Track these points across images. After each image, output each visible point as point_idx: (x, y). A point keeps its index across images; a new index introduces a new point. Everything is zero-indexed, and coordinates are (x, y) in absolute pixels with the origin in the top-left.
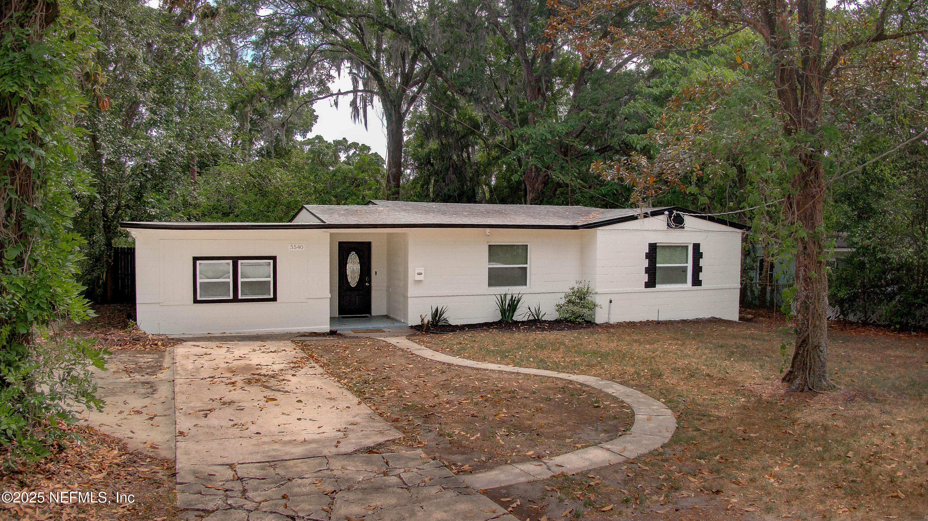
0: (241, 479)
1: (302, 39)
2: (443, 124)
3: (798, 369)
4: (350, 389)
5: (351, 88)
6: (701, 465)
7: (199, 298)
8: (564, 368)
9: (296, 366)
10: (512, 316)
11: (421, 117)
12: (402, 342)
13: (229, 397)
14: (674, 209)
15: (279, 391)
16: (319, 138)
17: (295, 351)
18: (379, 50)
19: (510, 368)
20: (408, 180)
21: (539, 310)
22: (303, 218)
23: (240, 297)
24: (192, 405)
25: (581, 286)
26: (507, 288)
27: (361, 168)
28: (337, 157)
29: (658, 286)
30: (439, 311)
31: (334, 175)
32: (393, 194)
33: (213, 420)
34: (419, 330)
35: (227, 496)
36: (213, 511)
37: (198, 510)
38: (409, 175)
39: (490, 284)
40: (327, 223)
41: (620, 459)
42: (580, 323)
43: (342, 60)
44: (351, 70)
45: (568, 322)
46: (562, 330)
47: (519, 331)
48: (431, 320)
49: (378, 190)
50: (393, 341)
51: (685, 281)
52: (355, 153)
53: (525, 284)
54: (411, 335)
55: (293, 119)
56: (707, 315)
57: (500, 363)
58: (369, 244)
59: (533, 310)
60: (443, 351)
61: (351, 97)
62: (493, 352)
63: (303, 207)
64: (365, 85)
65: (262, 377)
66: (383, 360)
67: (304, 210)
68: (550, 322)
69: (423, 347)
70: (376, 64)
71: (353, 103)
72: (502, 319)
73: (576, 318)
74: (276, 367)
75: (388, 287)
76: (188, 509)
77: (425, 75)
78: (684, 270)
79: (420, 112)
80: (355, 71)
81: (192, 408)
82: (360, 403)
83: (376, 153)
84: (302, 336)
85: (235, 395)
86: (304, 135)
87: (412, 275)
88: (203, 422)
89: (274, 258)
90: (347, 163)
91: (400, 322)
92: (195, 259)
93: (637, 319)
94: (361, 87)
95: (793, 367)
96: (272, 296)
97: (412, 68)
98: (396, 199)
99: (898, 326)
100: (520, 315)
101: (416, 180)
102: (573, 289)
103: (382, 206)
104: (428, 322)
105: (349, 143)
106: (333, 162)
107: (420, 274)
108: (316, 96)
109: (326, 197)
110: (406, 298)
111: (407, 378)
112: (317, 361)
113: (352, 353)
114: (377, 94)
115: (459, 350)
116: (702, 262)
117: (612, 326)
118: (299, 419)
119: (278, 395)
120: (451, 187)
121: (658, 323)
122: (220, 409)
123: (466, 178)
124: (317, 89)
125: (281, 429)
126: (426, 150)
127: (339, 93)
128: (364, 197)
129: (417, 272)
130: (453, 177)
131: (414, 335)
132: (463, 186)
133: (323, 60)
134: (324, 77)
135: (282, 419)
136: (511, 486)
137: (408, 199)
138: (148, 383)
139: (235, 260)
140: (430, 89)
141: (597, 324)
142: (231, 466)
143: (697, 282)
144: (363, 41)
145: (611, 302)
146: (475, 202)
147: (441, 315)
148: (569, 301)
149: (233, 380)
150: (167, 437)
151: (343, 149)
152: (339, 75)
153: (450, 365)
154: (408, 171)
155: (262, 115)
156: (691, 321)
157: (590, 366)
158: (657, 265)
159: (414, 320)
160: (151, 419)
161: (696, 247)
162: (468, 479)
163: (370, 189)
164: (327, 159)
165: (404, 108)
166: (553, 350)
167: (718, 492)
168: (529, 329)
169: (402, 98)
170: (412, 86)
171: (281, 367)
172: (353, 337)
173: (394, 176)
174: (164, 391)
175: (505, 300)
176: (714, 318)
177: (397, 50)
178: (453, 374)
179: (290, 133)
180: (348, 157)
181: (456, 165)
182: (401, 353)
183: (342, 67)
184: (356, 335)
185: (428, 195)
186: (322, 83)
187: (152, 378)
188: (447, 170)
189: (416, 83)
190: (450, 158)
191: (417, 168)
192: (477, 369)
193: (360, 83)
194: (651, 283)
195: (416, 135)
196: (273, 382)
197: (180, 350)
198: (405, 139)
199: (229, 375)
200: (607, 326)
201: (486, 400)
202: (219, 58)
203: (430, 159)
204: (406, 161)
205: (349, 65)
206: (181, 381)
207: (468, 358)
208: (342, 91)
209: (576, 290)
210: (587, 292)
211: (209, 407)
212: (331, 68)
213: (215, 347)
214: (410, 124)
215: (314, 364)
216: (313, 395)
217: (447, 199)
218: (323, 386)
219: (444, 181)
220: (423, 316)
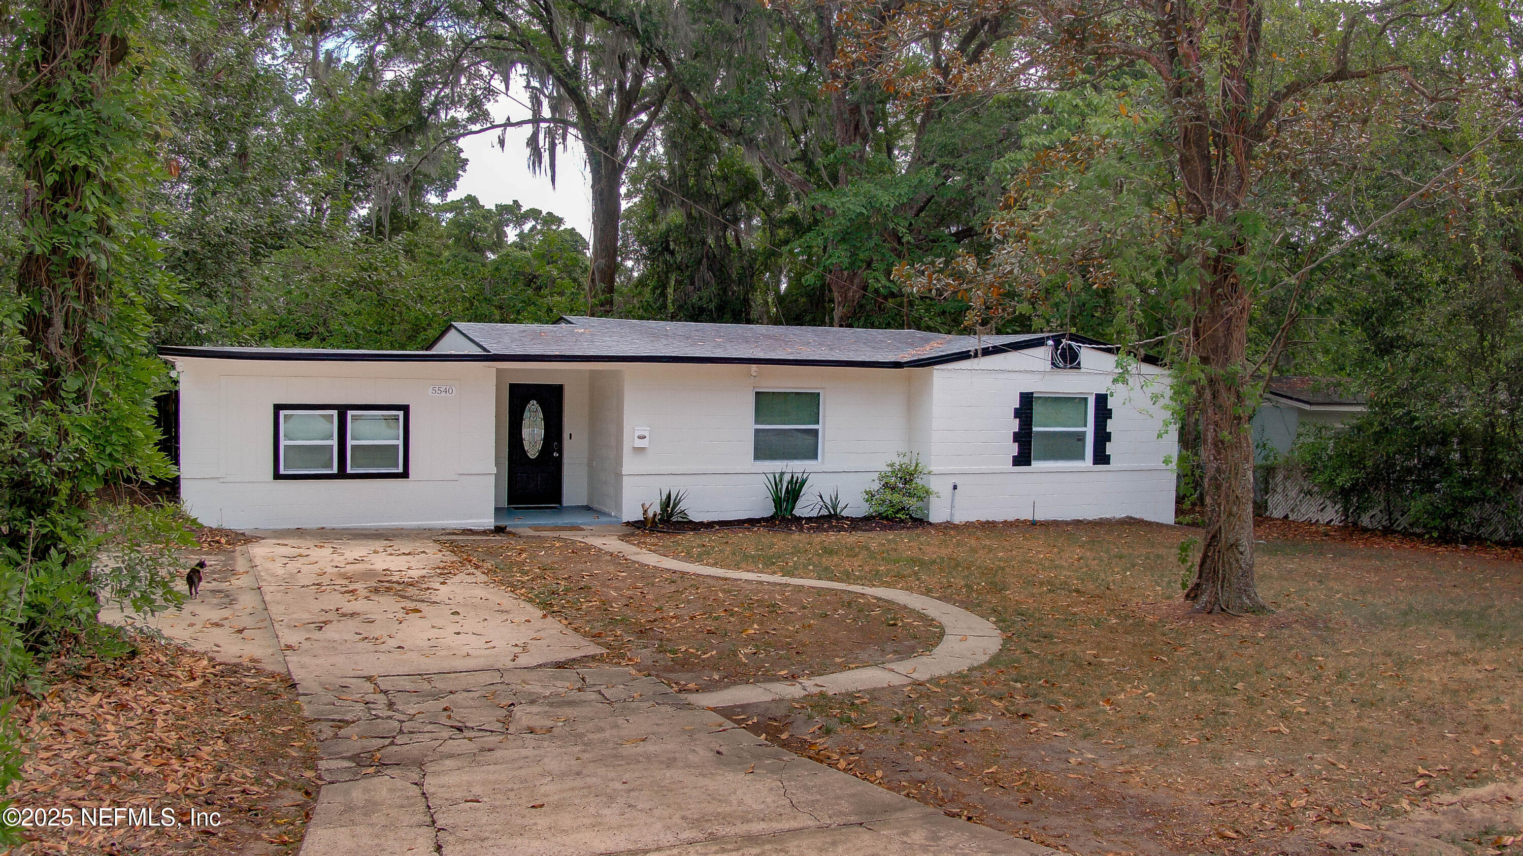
0: (385, 692)
1: (444, 28)
2: (692, 182)
3: (1207, 580)
4: (530, 601)
5: (529, 115)
6: (1015, 689)
7: (282, 471)
8: (858, 578)
9: (445, 573)
10: (793, 508)
11: (654, 166)
12: (613, 544)
13: (348, 608)
14: (1063, 336)
15: (423, 601)
16: (471, 200)
17: (440, 554)
18: (579, 48)
19: (777, 578)
20: (630, 278)
21: (836, 498)
22: (451, 343)
23: (349, 471)
24: (295, 616)
25: (906, 460)
26: (784, 463)
27: (547, 257)
28: (502, 235)
29: (1036, 465)
30: (673, 498)
31: (497, 269)
32: (602, 305)
33: (330, 633)
34: (639, 528)
35: (369, 709)
36: (354, 722)
37: (333, 720)
38: (632, 270)
39: (757, 457)
40: (493, 352)
41: (906, 681)
42: (902, 521)
43: (513, 64)
44: (529, 82)
45: (883, 518)
46: (872, 529)
47: (801, 530)
48: (659, 512)
49: (574, 297)
50: (597, 542)
51: (1081, 457)
52: (534, 228)
53: (815, 457)
54: (625, 535)
55: (425, 168)
56: (1120, 514)
57: (762, 572)
58: (560, 388)
59: (827, 500)
60: (676, 557)
61: (528, 129)
62: (753, 557)
63: (449, 327)
64: (553, 108)
65: (395, 585)
66: (579, 567)
67: (453, 331)
68: (852, 520)
69: (644, 550)
70: (575, 72)
71: (533, 142)
72: (776, 513)
73: (897, 512)
74: (415, 574)
75: (591, 459)
76: (319, 720)
77: (661, 94)
78: (1081, 437)
79: (653, 158)
80: (535, 83)
81: (296, 620)
82: (545, 616)
83: (573, 229)
84: (450, 534)
85: (359, 605)
86: (443, 194)
87: (630, 440)
88: (317, 635)
89: (405, 409)
90: (520, 246)
91: (609, 515)
92: (278, 408)
93: (999, 516)
94: (546, 113)
95: (1200, 577)
96: (401, 470)
97: (638, 79)
98: (606, 314)
99: (1435, 535)
100: (805, 507)
101: (641, 282)
102: (892, 465)
103: (583, 327)
104: (655, 515)
105: (523, 210)
106: (494, 243)
107: (642, 437)
108: (465, 127)
109: (484, 309)
110: (619, 476)
111: (616, 589)
112: (477, 567)
113: (533, 557)
114: (574, 125)
115: (700, 555)
116: (1111, 426)
117: (956, 527)
118: (458, 633)
119: (419, 606)
120: (705, 294)
121: (1034, 523)
122: (339, 621)
123: (730, 277)
124: (466, 115)
125: (431, 643)
126: (663, 227)
127: (508, 124)
128: (550, 310)
129: (637, 434)
130: (708, 275)
131: (633, 534)
132: (725, 291)
133: (479, 63)
134: (479, 92)
135: (433, 633)
136: (749, 705)
137: (628, 315)
138: (219, 591)
139: (342, 410)
140: (669, 118)
141: (930, 524)
142: (369, 679)
143: (1101, 458)
144: (551, 32)
145: (955, 487)
146: (749, 322)
147: (675, 505)
148: (886, 485)
149: (351, 588)
150: (270, 651)
151: (512, 221)
152: (507, 89)
153: (683, 574)
154: (629, 264)
155: (367, 158)
156: (1090, 522)
157: (900, 576)
158: (1034, 429)
159: (631, 512)
160: (240, 631)
161: (1101, 399)
162: (692, 698)
163: (561, 294)
164: (482, 237)
165: (624, 151)
166: (848, 556)
167: (1024, 716)
168: (819, 529)
169: (619, 134)
170: (637, 114)
171: (424, 572)
172: (534, 537)
173: (602, 272)
174: (247, 601)
175: (781, 480)
176: (1131, 518)
177: (614, 52)
178: (687, 584)
179: (417, 190)
180: (521, 235)
181: (715, 256)
182: (609, 558)
183: (512, 76)
184: (538, 534)
185: (664, 306)
186: (475, 104)
187: (224, 586)
188: (699, 262)
189: (644, 108)
190: (704, 242)
191: (646, 258)
192: (726, 579)
193: (545, 103)
194: (1023, 459)
195: (644, 198)
196: (411, 591)
197: (259, 551)
198: (624, 205)
199: (344, 582)
200: (948, 527)
201: (732, 615)
202: (292, 54)
203: (668, 242)
204: (625, 245)
205: (525, 71)
206: (272, 589)
207: (715, 565)
208: (513, 121)
209: (897, 467)
210: (915, 470)
211: (323, 619)
212: (492, 77)
213: (312, 546)
214: (634, 180)
215: (472, 570)
216: (475, 607)
217: (697, 315)
218: (488, 596)
219: (692, 283)
220: (647, 506)
